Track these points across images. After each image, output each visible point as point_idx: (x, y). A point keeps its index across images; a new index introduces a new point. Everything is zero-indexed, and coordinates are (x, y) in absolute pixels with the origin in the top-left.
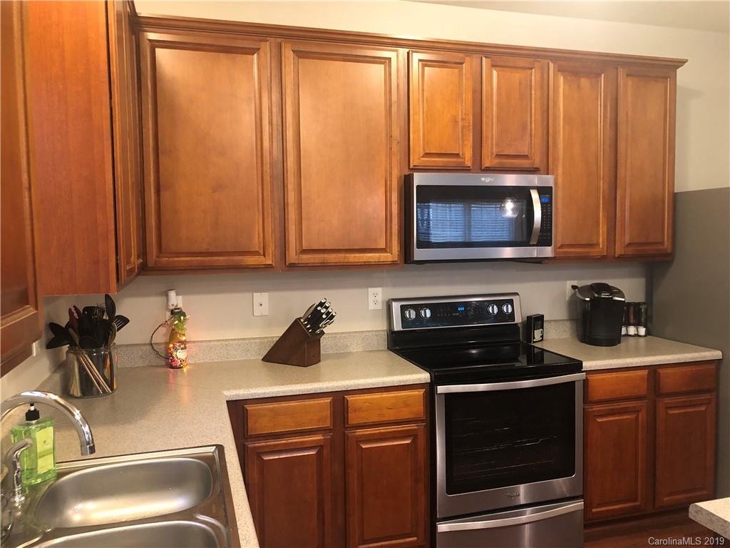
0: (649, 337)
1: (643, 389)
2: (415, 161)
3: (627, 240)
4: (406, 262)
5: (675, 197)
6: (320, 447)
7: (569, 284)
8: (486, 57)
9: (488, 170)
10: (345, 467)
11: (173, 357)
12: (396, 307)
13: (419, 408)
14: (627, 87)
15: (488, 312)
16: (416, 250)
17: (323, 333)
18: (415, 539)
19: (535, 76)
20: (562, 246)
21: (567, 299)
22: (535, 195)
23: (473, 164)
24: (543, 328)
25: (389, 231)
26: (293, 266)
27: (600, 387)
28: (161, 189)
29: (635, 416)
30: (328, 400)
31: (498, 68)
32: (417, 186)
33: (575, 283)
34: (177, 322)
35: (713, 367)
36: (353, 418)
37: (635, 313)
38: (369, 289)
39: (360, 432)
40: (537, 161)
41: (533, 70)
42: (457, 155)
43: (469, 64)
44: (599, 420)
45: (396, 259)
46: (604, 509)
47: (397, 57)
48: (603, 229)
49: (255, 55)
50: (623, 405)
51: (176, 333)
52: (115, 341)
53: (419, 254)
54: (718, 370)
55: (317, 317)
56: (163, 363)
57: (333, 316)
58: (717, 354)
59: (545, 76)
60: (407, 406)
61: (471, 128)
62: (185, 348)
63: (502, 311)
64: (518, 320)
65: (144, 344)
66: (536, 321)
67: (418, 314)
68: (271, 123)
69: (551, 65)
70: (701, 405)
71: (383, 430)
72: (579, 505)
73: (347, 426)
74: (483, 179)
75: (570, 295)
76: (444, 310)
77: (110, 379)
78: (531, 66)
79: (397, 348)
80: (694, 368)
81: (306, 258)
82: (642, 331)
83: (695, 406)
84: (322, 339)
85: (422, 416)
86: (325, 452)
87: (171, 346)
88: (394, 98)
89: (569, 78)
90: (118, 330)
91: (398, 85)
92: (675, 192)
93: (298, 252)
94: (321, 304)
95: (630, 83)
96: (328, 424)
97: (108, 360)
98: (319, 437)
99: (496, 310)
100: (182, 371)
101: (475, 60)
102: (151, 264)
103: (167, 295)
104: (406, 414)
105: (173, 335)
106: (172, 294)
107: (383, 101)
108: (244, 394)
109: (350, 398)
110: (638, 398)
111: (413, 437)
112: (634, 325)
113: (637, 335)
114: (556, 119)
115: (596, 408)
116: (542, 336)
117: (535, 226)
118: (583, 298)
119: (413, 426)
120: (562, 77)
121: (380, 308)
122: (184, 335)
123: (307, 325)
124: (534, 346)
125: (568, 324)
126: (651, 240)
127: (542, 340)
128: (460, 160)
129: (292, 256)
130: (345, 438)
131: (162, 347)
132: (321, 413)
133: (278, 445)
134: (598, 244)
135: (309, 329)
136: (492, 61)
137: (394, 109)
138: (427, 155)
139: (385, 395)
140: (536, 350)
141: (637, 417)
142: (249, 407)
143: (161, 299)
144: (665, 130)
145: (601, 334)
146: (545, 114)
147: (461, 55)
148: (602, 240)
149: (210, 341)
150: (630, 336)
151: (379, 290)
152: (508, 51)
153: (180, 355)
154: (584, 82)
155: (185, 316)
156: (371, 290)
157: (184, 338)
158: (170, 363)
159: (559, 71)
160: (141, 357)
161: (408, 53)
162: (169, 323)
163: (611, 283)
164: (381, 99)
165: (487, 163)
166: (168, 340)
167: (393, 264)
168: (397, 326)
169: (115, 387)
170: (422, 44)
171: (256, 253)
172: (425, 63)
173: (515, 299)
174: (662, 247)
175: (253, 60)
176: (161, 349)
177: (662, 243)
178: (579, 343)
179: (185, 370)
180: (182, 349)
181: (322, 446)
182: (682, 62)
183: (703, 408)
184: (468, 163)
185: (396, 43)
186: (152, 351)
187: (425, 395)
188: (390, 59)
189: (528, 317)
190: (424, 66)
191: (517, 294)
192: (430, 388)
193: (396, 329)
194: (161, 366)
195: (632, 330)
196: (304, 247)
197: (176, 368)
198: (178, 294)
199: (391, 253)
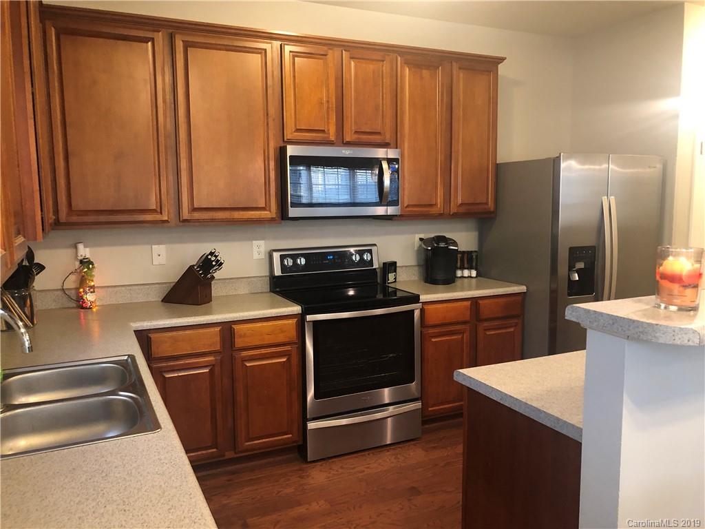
0: (479, 278)
1: (467, 316)
2: (288, 136)
3: (460, 201)
4: (282, 219)
5: (498, 167)
6: (212, 366)
7: (418, 236)
8: (345, 50)
9: (348, 144)
10: (233, 380)
11: (84, 300)
12: (276, 256)
13: (292, 334)
14: (460, 78)
15: (352, 260)
16: (290, 209)
17: (213, 278)
18: (290, 436)
19: (386, 67)
20: (408, 206)
21: (416, 249)
22: (385, 165)
23: (337, 138)
24: (395, 272)
25: (268, 192)
26: (186, 222)
27: (434, 315)
28: (69, 157)
29: (460, 337)
30: (218, 329)
31: (355, 60)
32: (290, 156)
33: (422, 236)
34: (86, 270)
35: (519, 298)
36: (239, 343)
37: (469, 260)
38: (254, 242)
39: (245, 354)
40: (388, 137)
41: (385, 62)
42: (323, 131)
43: (333, 55)
44: (433, 340)
45: (274, 216)
46: (437, 408)
47: (272, 47)
48: (440, 192)
49: (150, 43)
50: (452, 328)
51: (86, 279)
52: (34, 284)
53: (293, 212)
54: (524, 299)
55: (208, 264)
56: (74, 305)
57: (221, 264)
58: (523, 289)
59: (395, 67)
60: (283, 332)
61: (334, 109)
62: (94, 292)
63: (363, 259)
64: (376, 265)
65: (57, 290)
66: (391, 267)
67: (295, 262)
68: (164, 101)
69: (399, 58)
70: (510, 327)
71: (263, 351)
72: (418, 405)
73: (234, 349)
74: (344, 151)
75: (418, 245)
76: (316, 258)
77: (30, 317)
78: (383, 59)
79: (278, 289)
80: (505, 300)
81: (197, 215)
82: (474, 273)
83: (506, 328)
84: (212, 282)
85: (295, 339)
86: (217, 369)
87: (81, 290)
88: (270, 82)
89: (413, 69)
90: (37, 274)
91: (273, 72)
92: (498, 162)
93: (190, 210)
94: (211, 254)
95: (461, 75)
96: (218, 347)
97: (28, 300)
98: (211, 358)
99: (358, 258)
100: (92, 312)
101: (337, 52)
102: (61, 220)
103: (76, 248)
104: (281, 338)
105: (83, 281)
106: (81, 246)
107: (260, 84)
108: (147, 326)
109: (235, 327)
110: (464, 323)
111: (287, 357)
112: (468, 269)
113: (471, 277)
114: (402, 103)
115: (431, 331)
116: (395, 279)
117: (385, 190)
118: (425, 247)
119: (288, 348)
120: (408, 69)
121: (263, 257)
122: (92, 281)
123: (199, 271)
124: (388, 287)
125: (416, 268)
126: (478, 201)
127: (395, 281)
128: (326, 135)
129: (185, 214)
130: (232, 358)
131: (73, 292)
132: (212, 340)
133: (177, 365)
134: (436, 204)
135: (201, 274)
136: (350, 54)
137: (270, 91)
138: (298, 130)
139: (265, 324)
140: (390, 290)
141: (463, 337)
142: (152, 336)
143: (70, 251)
144: (489, 113)
145: (440, 276)
146: (395, 99)
147: (325, 48)
148: (439, 200)
149: (115, 286)
150: (465, 277)
151: (262, 243)
152: (364, 46)
153: (90, 297)
154: (425, 73)
155: (93, 265)
156: (255, 243)
157: (93, 284)
158: (81, 304)
159: (405, 63)
161: (281, 45)
162: (78, 271)
163: (448, 235)
164: (259, 83)
165: (348, 139)
166: (78, 286)
167: (272, 220)
168: (278, 272)
169: (35, 322)
170: (293, 38)
171: (154, 211)
172: (295, 55)
173: (374, 249)
174: (486, 206)
175: (147, 47)
176: (73, 294)
177: (487, 203)
178: (423, 283)
179: (94, 310)
180: (91, 292)
181: (213, 365)
182: (502, 59)
183: (512, 330)
184: (332, 138)
185: (271, 37)
186: (63, 295)
187: (297, 323)
188: (265, 50)
189: (384, 263)
190: (294, 57)
191: (375, 245)
192: (301, 318)
193: (276, 274)
194: (73, 308)
195: (466, 273)
196: (195, 207)
197: (86, 308)
198: (85, 247)
199: (270, 211)
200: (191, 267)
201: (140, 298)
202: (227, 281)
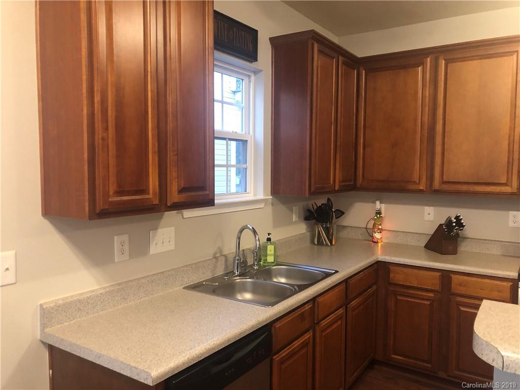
11: (373, 236)
13: (506, 294)
25: (510, 171)
26: (436, 192)
30: (438, 274)
34: (376, 218)
36: (455, 289)
39: (459, 299)
45: (515, 191)
49: (420, 67)
51: (376, 224)
56: (369, 239)
57: (464, 226)
62: (381, 232)
65: (364, 228)
73: (450, 293)
81: (446, 187)
86: (436, 305)
93: (441, 183)
96: (437, 288)
98: (431, 295)
100: (378, 245)
102: (358, 185)
103: (375, 203)
106: (377, 203)
108: (388, 259)
109: (453, 276)
121: (518, 226)
122: (380, 225)
123: (445, 229)
129: (436, 185)
130: (449, 299)
132: (433, 281)
133: (407, 293)
135: (446, 231)
139: (479, 280)
142: (391, 268)
143: (372, 205)
151: (518, 214)
153: (377, 235)
155: (382, 215)
156: (512, 213)
157: (380, 227)
158: (372, 239)
160: (361, 234)
166: (373, 227)
167: (512, 194)
169: (333, 244)
171: (415, 183)
175: (419, 70)
180: (379, 233)
181: (433, 300)
186: (366, 232)
192: (517, 284)
194: (369, 241)
196: (445, 180)
197: (375, 242)
198: (381, 203)
199: (511, 187)
200: (441, 225)
201: (412, 241)
202: (482, 241)
